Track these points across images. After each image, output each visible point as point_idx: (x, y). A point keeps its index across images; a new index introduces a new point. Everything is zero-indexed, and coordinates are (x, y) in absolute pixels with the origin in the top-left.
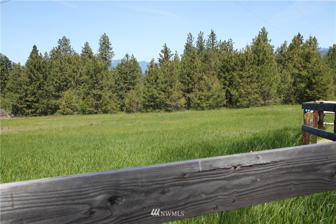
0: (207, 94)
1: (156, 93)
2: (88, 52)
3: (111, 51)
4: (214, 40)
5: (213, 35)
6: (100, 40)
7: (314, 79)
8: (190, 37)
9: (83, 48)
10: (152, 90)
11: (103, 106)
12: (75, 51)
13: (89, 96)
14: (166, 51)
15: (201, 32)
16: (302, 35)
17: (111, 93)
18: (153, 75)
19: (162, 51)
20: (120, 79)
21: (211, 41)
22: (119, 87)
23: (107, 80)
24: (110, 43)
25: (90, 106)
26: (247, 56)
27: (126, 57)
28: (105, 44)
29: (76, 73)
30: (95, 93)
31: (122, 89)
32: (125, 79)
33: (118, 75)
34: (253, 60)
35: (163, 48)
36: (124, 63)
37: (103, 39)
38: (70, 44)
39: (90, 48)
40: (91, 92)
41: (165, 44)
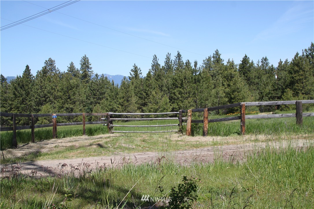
0: (155, 107)
1: (115, 106)
2: (73, 71)
3: (91, 70)
4: (180, 60)
5: (179, 56)
6: (81, 61)
7: (233, 94)
8: (155, 58)
9: (69, 68)
10: (112, 104)
11: (74, 118)
12: (59, 71)
13: (62, 110)
14: (136, 70)
15: (168, 53)
16: (248, 57)
17: (82, 107)
18: (114, 92)
19: (132, 70)
20: (90, 94)
21: (178, 60)
22: (90, 102)
23: (78, 96)
24: (90, 64)
25: (63, 118)
26: (185, 76)
27: (96, 76)
28: (85, 64)
29: (54, 90)
30: (68, 107)
31: (91, 103)
32: (95, 95)
33: (89, 92)
34: (190, 79)
35: (133, 68)
36: (94, 81)
37: (84, 60)
38: (55, 64)
39: (75, 67)
40: (64, 106)
41: (135, 64)
